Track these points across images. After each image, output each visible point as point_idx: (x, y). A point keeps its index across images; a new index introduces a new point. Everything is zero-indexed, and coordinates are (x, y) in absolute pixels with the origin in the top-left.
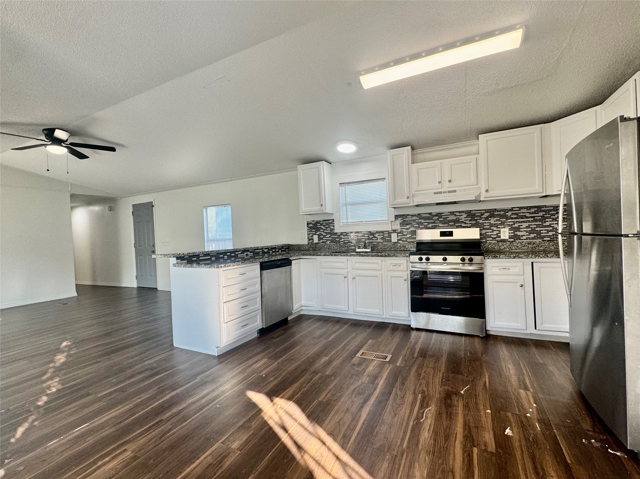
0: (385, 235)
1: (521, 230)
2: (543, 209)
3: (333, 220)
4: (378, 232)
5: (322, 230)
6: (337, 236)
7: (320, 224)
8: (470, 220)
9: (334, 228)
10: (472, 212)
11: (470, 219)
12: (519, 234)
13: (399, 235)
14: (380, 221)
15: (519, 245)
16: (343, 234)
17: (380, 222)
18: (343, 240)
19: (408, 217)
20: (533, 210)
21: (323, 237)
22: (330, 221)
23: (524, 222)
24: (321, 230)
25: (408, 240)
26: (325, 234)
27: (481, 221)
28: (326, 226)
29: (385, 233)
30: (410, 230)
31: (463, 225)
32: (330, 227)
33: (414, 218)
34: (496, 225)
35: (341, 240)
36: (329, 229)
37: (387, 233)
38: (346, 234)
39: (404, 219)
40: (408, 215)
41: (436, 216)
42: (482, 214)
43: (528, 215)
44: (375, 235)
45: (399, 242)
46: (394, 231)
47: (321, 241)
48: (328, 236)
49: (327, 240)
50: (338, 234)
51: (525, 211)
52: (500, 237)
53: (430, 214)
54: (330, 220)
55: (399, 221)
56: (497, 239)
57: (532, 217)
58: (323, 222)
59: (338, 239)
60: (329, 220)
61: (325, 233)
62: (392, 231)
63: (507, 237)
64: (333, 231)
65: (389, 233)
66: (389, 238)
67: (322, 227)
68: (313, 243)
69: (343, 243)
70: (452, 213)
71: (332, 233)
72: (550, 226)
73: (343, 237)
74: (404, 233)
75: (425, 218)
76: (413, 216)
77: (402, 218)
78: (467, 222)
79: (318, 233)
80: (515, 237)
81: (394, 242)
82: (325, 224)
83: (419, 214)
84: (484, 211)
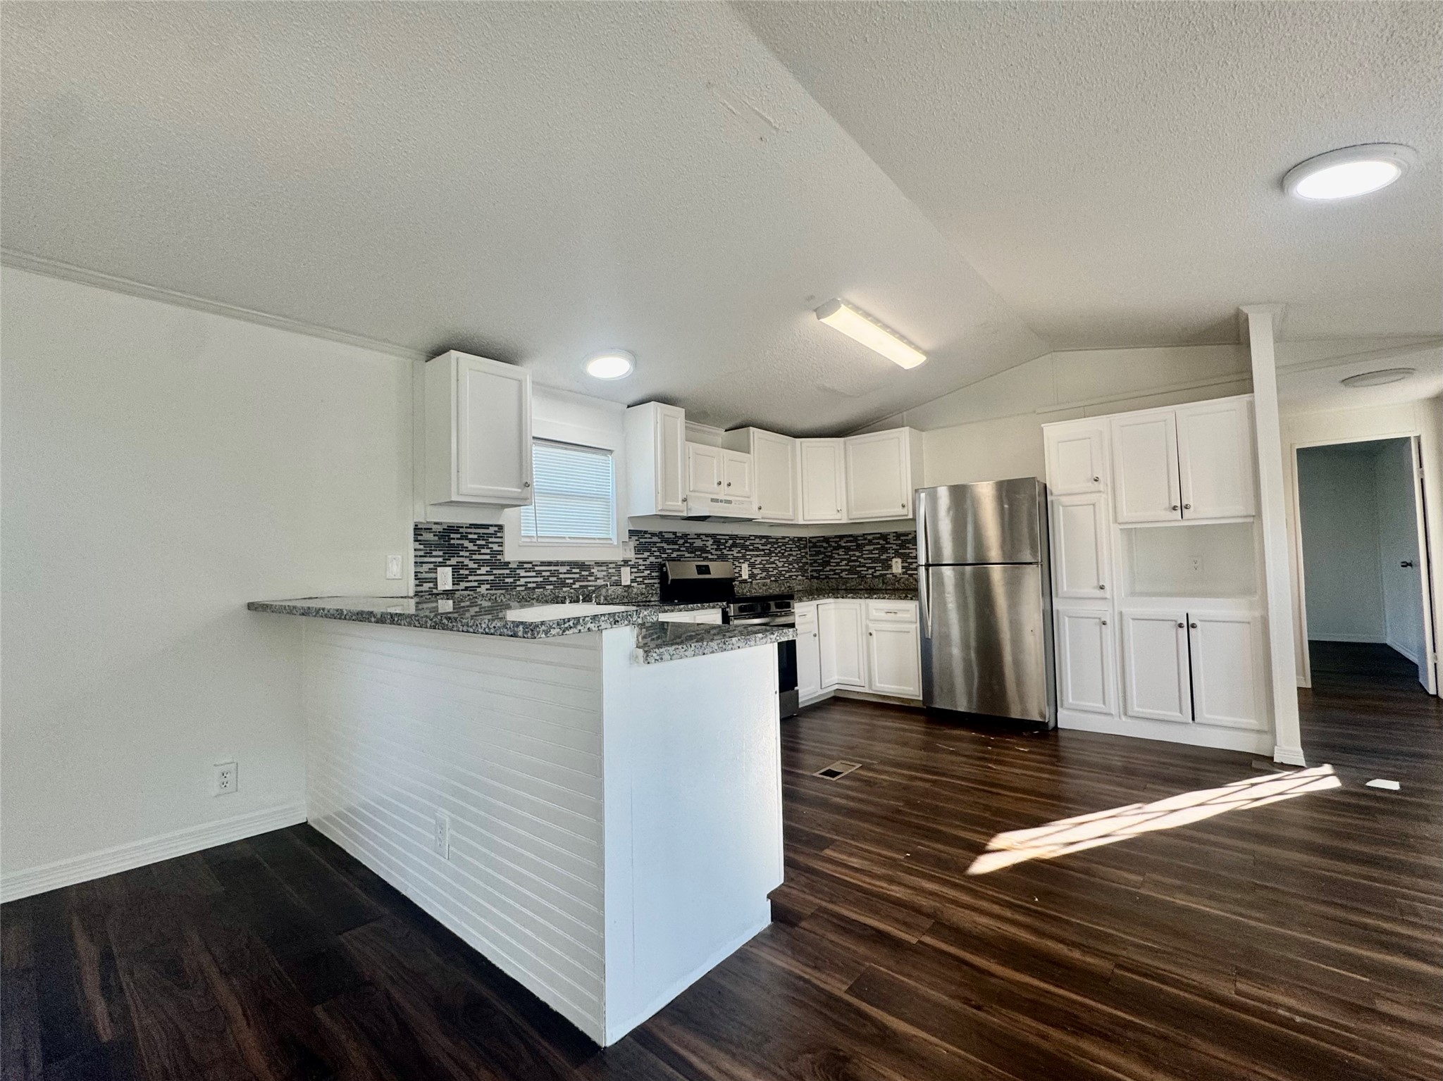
0: (610, 571)
1: (757, 566)
2: (770, 540)
3: (500, 527)
4: (598, 564)
5: (467, 554)
6: (508, 571)
7: (459, 536)
8: (716, 550)
9: (500, 549)
10: (718, 537)
11: (715, 547)
12: (756, 571)
13: (633, 570)
14: (599, 539)
15: (757, 587)
16: (526, 566)
17: (598, 541)
18: (523, 581)
19: (646, 536)
20: (764, 540)
21: (467, 572)
22: (492, 530)
23: (758, 556)
24: (461, 553)
25: (646, 581)
26: (476, 566)
27: (726, 552)
28: (478, 542)
29: (611, 566)
30: (648, 562)
31: (710, 557)
32: (490, 545)
33: (655, 539)
34: (735, 559)
35: (518, 583)
36: (488, 551)
37: (613, 565)
38: (530, 566)
39: (641, 540)
40: (646, 532)
41: (681, 538)
42: (726, 542)
43: (761, 547)
44: (592, 571)
45: (633, 584)
46: (626, 562)
47: (463, 585)
48: (484, 570)
49: (481, 583)
50: (510, 566)
51: (757, 541)
52: (741, 576)
53: (674, 533)
54: (492, 526)
55: (632, 544)
56: (740, 579)
57: (763, 550)
58: (469, 530)
59: (511, 580)
60: (486, 526)
61: (476, 561)
62: (622, 563)
63: (747, 577)
64: (499, 557)
65: (618, 567)
66: (616, 578)
67: (466, 543)
68: (435, 591)
69: (523, 588)
70: (699, 536)
71: (496, 562)
72: (773, 563)
73: (523, 573)
74: (640, 567)
75: (668, 542)
76: (653, 535)
77: (637, 538)
78: (713, 551)
79: (453, 561)
80: (752, 576)
81: (625, 586)
82: (476, 536)
83: (661, 532)
84: (727, 537)
